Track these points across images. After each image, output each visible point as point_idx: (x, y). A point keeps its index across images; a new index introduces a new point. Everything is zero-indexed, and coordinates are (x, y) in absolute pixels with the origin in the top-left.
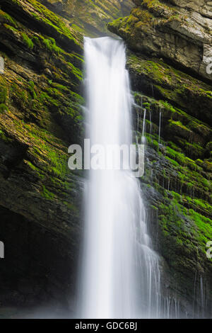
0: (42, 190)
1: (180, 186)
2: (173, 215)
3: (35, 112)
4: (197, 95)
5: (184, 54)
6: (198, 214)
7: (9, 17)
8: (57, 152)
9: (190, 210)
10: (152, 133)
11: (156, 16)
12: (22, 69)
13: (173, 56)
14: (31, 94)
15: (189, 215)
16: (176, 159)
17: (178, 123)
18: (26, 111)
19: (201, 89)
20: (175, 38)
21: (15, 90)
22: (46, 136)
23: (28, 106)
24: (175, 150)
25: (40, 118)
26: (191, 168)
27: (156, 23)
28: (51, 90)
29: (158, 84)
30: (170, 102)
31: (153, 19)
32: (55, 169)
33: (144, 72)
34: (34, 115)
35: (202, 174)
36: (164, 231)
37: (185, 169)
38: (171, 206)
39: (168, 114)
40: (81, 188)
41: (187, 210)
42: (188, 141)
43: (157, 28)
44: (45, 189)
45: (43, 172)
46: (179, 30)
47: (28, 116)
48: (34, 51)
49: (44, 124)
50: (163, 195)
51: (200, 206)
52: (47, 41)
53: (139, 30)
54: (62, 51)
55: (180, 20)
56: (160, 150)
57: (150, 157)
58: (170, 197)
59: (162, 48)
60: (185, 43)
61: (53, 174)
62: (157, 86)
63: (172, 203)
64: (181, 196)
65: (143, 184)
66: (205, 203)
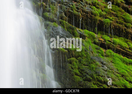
1: (95, 22)
2: (87, 57)
6: (117, 55)
9: (108, 51)
15: (107, 56)
35: (124, 8)
36: (75, 76)
41: (103, 50)
51: (121, 46)
64: (95, 35)
65: (48, 22)
66: (126, 42)
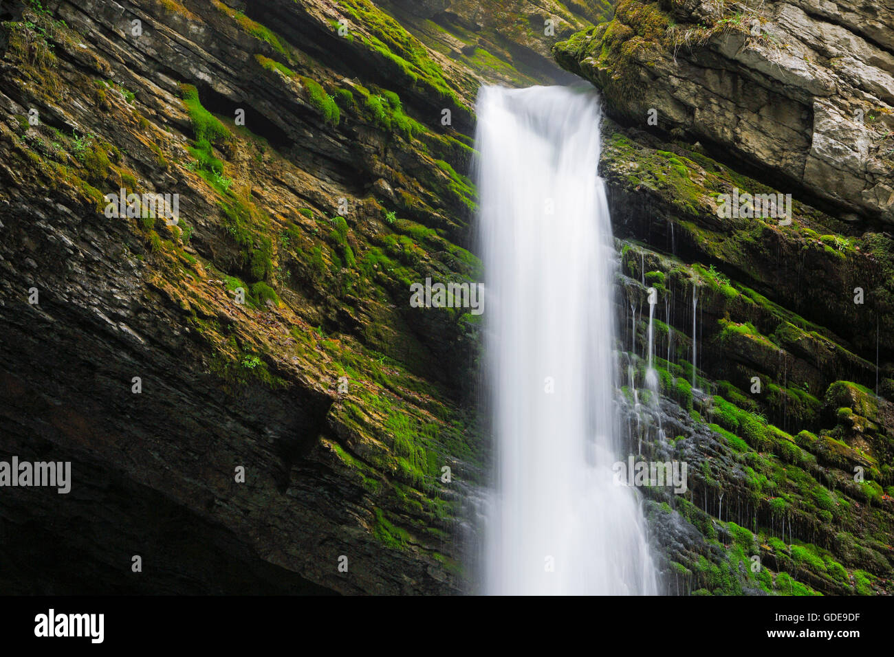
0: (374, 522)
1: (751, 505)
3: (352, 303)
4: (796, 247)
5: (759, 129)
6: (803, 587)
7: (268, 36)
8: (412, 413)
9: (781, 575)
10: (675, 359)
11: (679, 21)
12: (311, 183)
13: (729, 135)
14: (340, 252)
15: (779, 589)
16: (740, 431)
17: (745, 329)
18: (327, 303)
19: (808, 230)
20: (734, 81)
21: (294, 242)
22: (384, 371)
23: (333, 288)
24: (739, 405)
25: (364, 319)
26: (782, 456)
27: (679, 41)
28: (393, 240)
29: (688, 217)
30: (724, 268)
31: (672, 28)
32: (405, 464)
33: (647, 183)
34: (349, 311)
35: (815, 474)
37: (766, 459)
38: (725, 565)
39: (716, 304)
40: (479, 516)
41: (771, 574)
42: (774, 379)
43: (683, 53)
44: (382, 519)
45: (373, 471)
46: (744, 59)
47: (332, 316)
48: (341, 129)
49: (378, 336)
50: (705, 532)
51: (809, 565)
52: (376, 101)
53: (634, 62)
54: (421, 128)
55: (744, 29)
56: (696, 407)
57: (667, 425)
58: (724, 538)
59: (698, 113)
60: (763, 98)
61: (401, 478)
62: (683, 223)
63: (729, 555)
64: (754, 537)
65: (651, 502)
66: (821, 555)
